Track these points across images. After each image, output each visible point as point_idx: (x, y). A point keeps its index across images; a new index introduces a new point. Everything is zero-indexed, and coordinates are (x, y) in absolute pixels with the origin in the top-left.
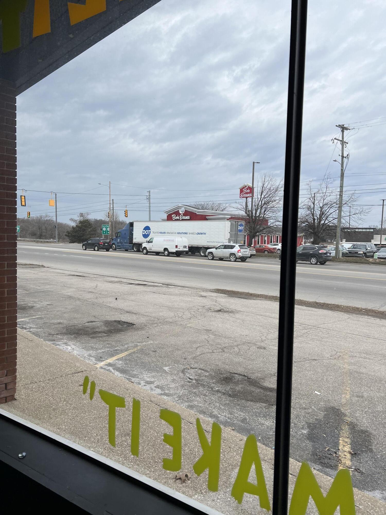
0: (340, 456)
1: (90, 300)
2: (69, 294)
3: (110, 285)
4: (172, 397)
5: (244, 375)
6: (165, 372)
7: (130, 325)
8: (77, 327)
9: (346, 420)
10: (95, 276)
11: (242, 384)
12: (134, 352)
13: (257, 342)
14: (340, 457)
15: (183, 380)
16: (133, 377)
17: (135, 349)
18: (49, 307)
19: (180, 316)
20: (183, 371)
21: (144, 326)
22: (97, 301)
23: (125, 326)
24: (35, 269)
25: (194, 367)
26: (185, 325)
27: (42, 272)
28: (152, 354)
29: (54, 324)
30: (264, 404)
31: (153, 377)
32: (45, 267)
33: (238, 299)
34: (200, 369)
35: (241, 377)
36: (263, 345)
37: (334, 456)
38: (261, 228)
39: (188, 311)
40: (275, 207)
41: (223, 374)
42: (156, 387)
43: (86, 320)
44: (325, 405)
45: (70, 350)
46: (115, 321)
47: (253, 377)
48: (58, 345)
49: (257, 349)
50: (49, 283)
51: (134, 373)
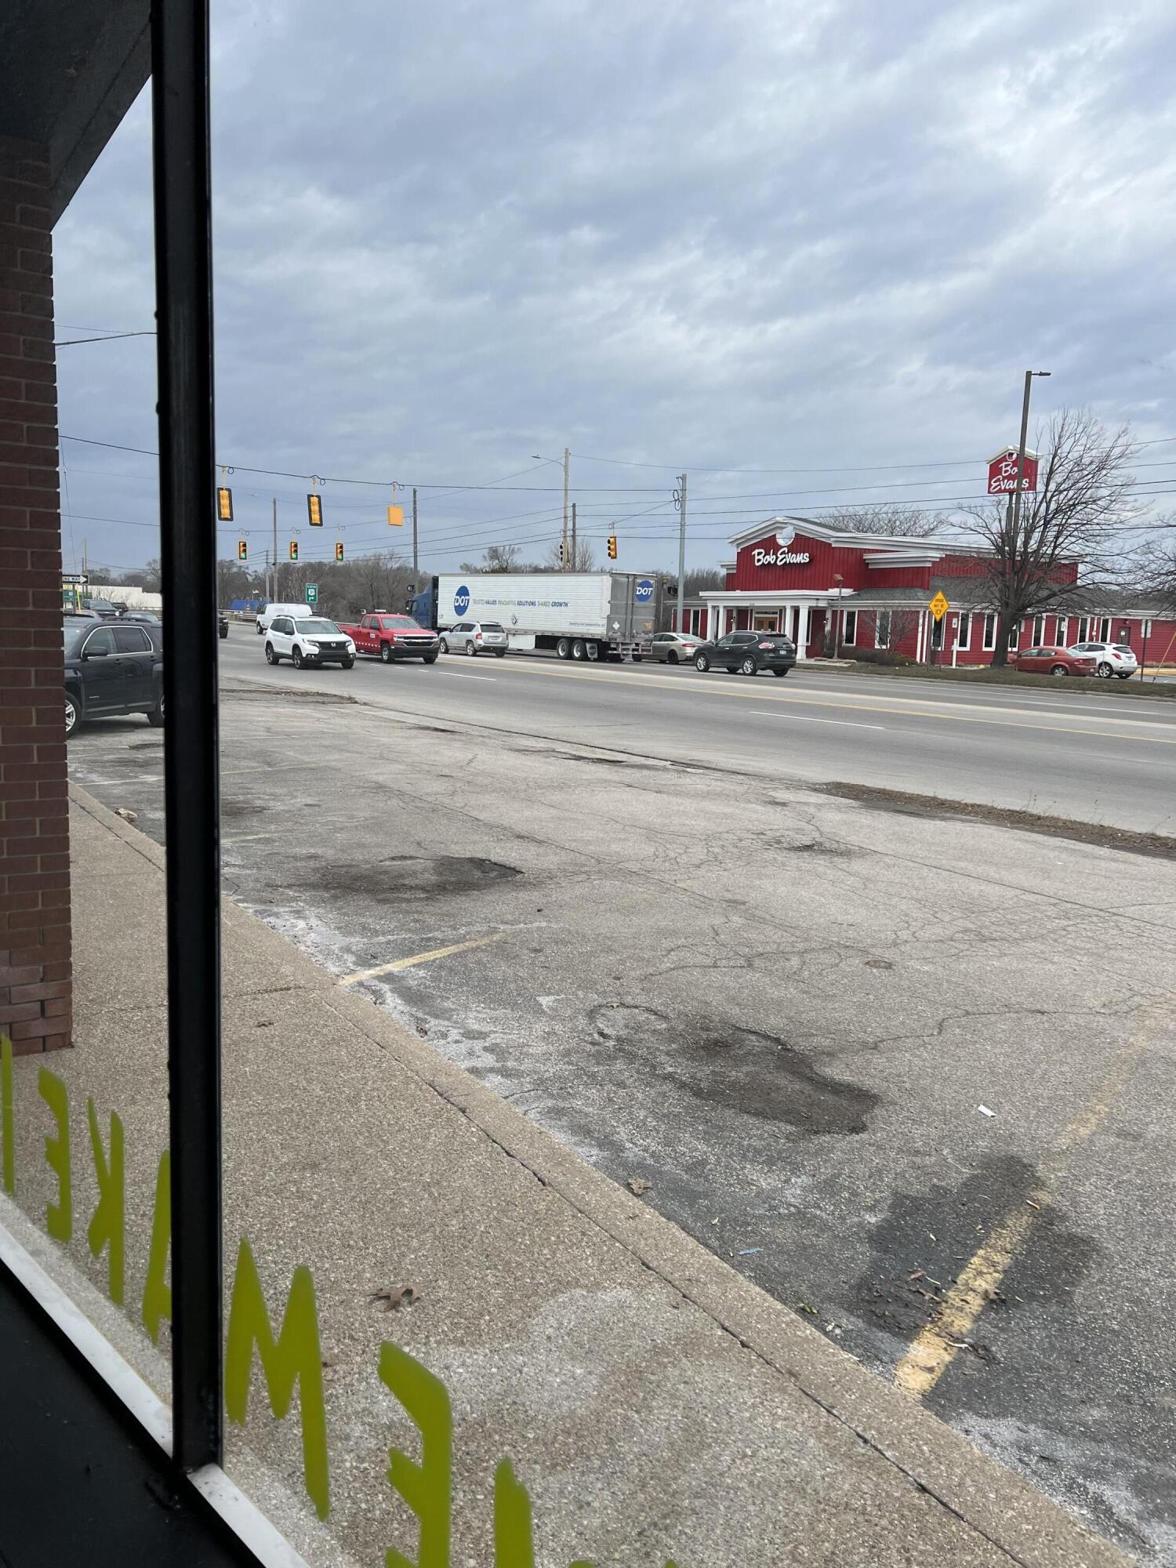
0: (946, 1302)
1: (429, 799)
2: (381, 778)
3: (514, 760)
4: (516, 1082)
5: (777, 1041)
6: (539, 1011)
7: (506, 873)
8: (353, 871)
9: (1034, 1201)
10: (486, 732)
11: (755, 1064)
12: (474, 950)
13: (873, 946)
14: (944, 1304)
15: (578, 1037)
16: (437, 1017)
17: (486, 941)
18: (307, 811)
19: (673, 855)
20: (592, 1014)
21: (548, 877)
22: (448, 801)
23: (493, 874)
24: (329, 707)
25: (632, 1003)
26: (673, 883)
27: (343, 716)
28: (526, 956)
29: (295, 858)
30: (788, 1127)
31: (495, 1020)
32: (356, 702)
33: (891, 814)
34: (649, 1010)
35: (764, 1043)
36: (889, 955)
37: (927, 1298)
38: (1044, 593)
39: (704, 842)
40: (1095, 521)
41: (711, 1030)
42: (486, 1049)
43: (387, 852)
44: (990, 1149)
45: (302, 929)
46: (471, 860)
47: (801, 1045)
48: (277, 915)
49: (861, 966)
50: (342, 748)
51: (446, 1004)
